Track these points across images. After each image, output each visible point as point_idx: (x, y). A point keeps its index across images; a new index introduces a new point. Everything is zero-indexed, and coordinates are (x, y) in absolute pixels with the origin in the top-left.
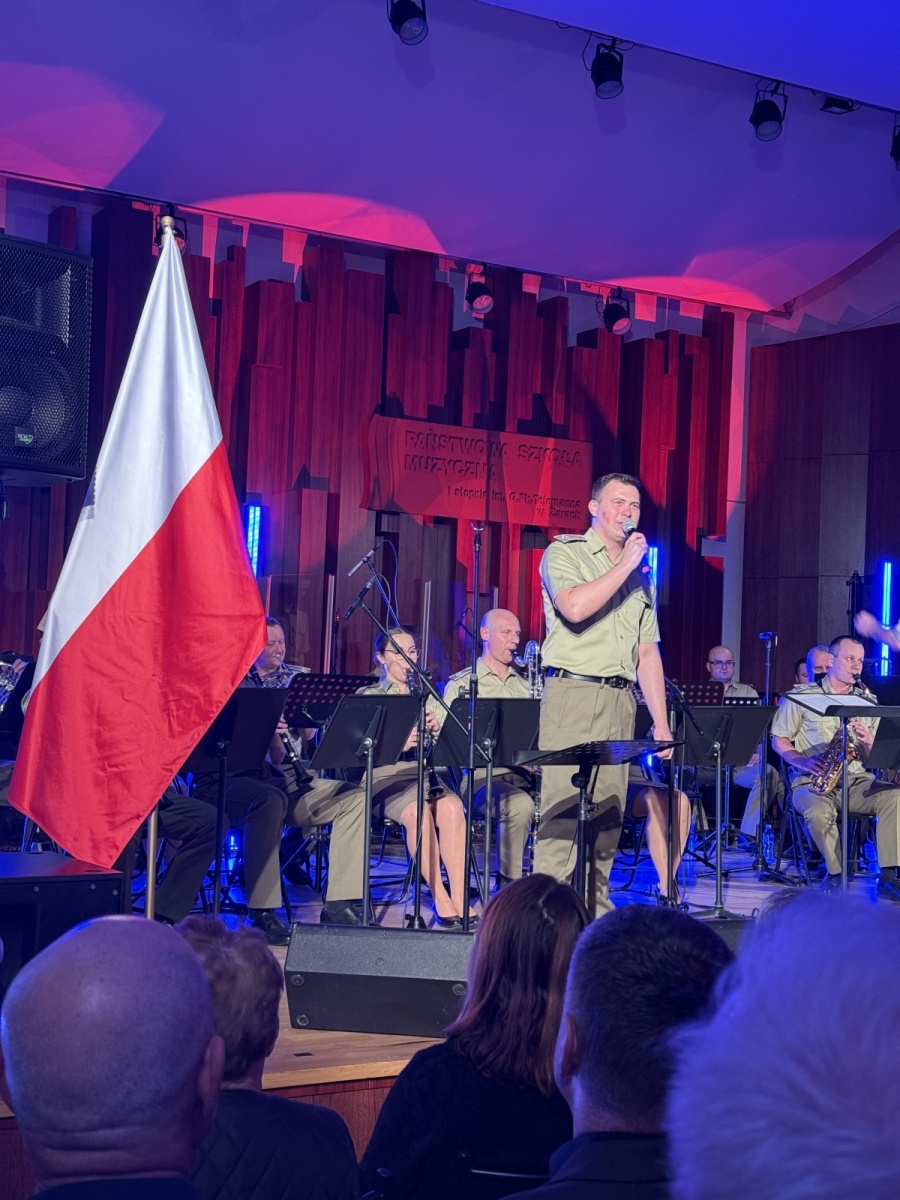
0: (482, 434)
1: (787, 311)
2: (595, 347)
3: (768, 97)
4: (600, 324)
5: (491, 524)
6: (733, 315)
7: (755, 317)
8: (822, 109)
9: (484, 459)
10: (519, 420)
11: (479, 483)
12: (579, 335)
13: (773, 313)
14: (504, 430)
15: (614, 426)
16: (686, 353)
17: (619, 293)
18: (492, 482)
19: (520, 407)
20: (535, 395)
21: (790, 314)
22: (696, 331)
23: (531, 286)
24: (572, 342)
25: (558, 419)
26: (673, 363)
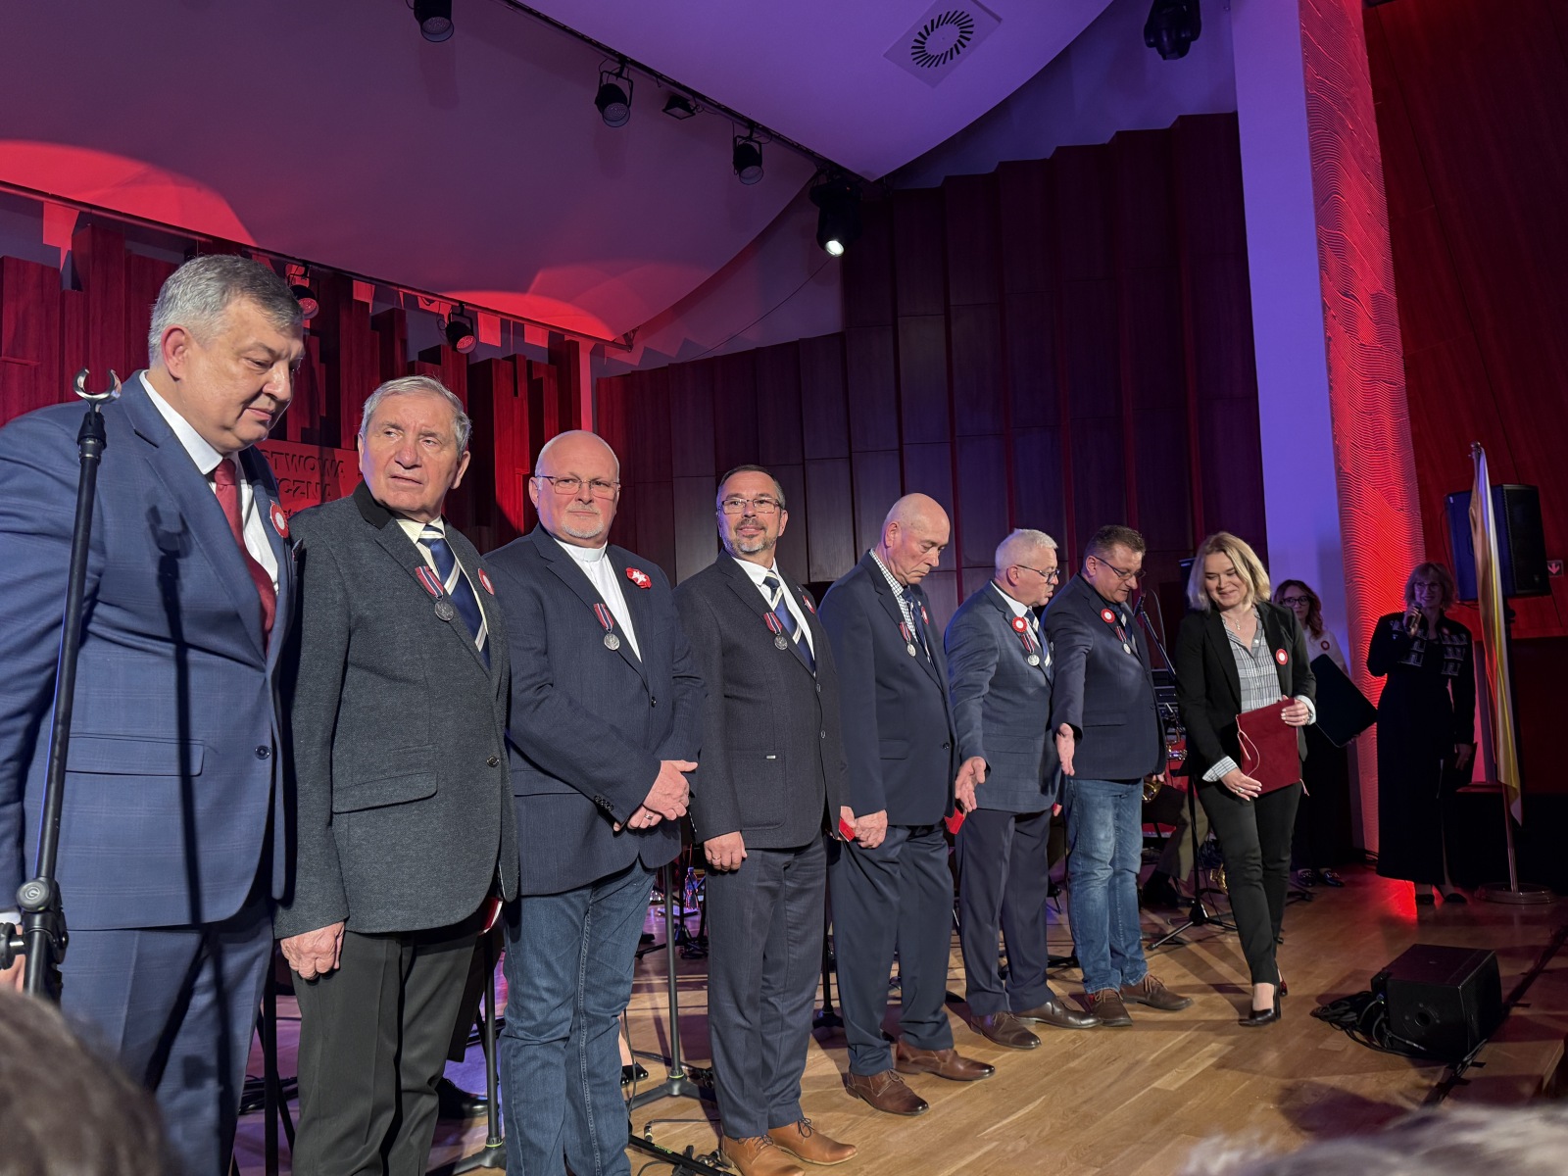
0: (313, 450)
1: (627, 342)
2: (439, 364)
3: (612, 80)
6: (578, 342)
7: (599, 348)
8: (664, 111)
9: (316, 479)
12: (419, 353)
13: (615, 343)
16: (534, 378)
17: (461, 308)
21: (631, 347)
22: (542, 359)
23: (362, 293)
24: (414, 358)
26: (523, 387)
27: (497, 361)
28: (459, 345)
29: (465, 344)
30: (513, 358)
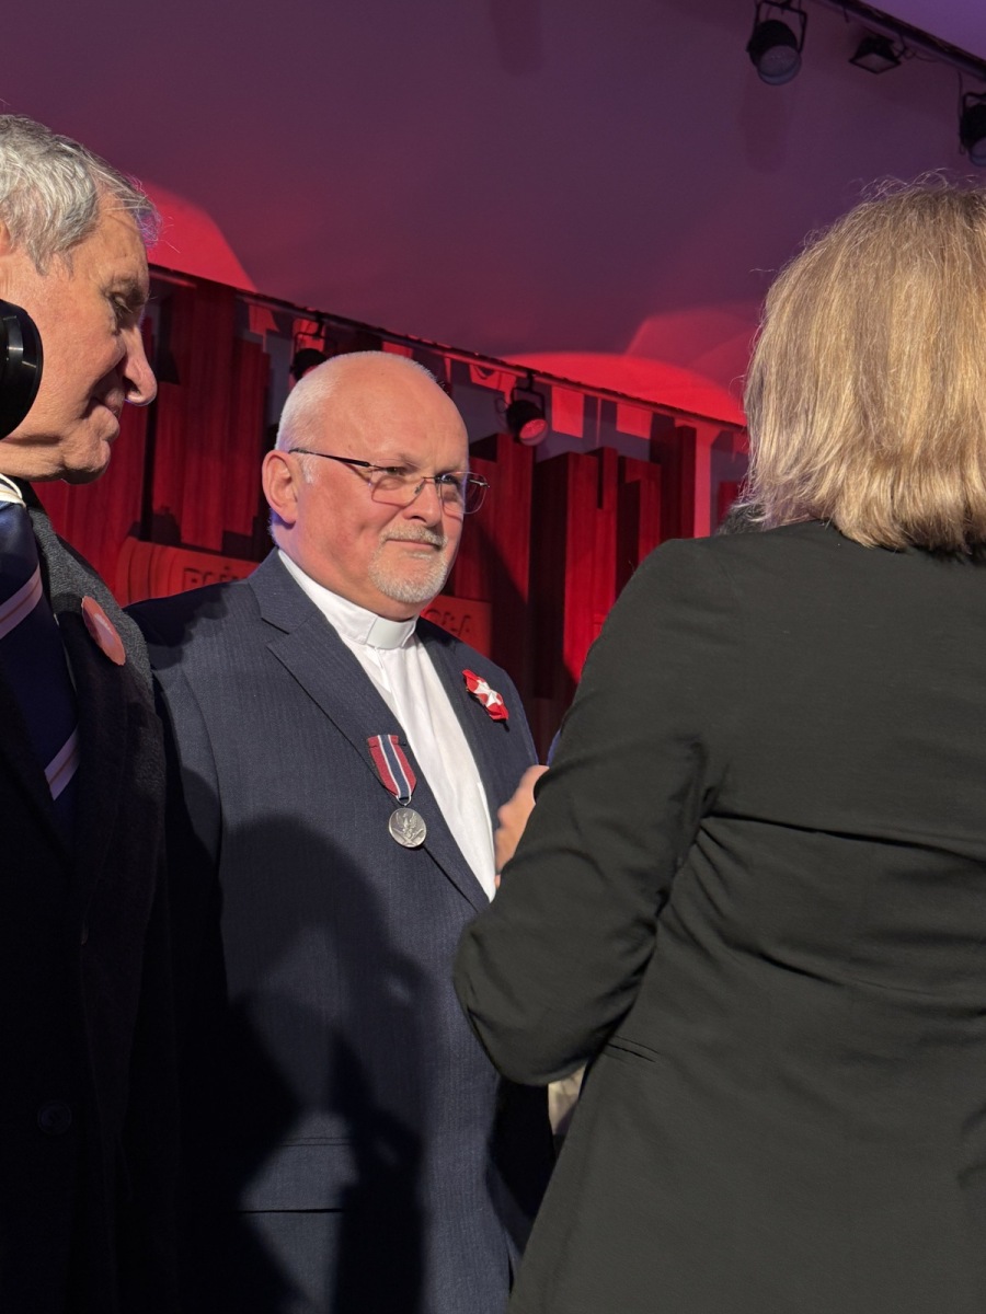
2: (495, 460)
3: (775, 16)
4: (501, 428)
6: (694, 431)
8: (852, 61)
15: (523, 582)
16: (628, 481)
17: (529, 381)
22: (642, 454)
26: (611, 494)
27: (577, 456)
28: (523, 435)
29: (532, 432)
30: (599, 453)
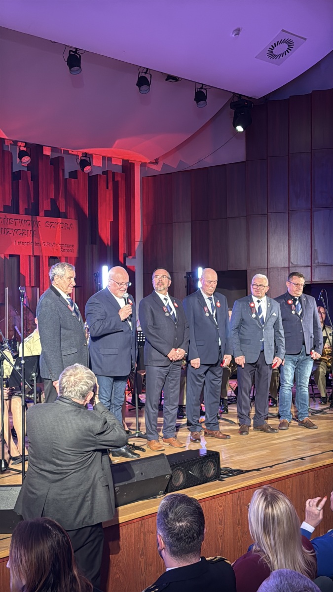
0: (29, 217)
1: (156, 162)
2: (77, 179)
3: (143, 75)
4: (78, 168)
5: (35, 256)
6: (134, 163)
7: (143, 165)
8: (166, 80)
9: (30, 229)
10: (45, 210)
11: (29, 239)
12: (69, 172)
13: (151, 163)
14: (39, 216)
15: (87, 211)
16: (116, 180)
17: (86, 155)
18: (34, 238)
19: (45, 205)
20: (51, 199)
22: (119, 170)
23: (47, 152)
24: (67, 176)
25: (62, 209)
26: (111, 184)
27: (100, 175)
28: (85, 169)
29: (87, 169)
